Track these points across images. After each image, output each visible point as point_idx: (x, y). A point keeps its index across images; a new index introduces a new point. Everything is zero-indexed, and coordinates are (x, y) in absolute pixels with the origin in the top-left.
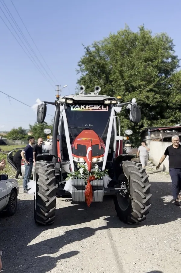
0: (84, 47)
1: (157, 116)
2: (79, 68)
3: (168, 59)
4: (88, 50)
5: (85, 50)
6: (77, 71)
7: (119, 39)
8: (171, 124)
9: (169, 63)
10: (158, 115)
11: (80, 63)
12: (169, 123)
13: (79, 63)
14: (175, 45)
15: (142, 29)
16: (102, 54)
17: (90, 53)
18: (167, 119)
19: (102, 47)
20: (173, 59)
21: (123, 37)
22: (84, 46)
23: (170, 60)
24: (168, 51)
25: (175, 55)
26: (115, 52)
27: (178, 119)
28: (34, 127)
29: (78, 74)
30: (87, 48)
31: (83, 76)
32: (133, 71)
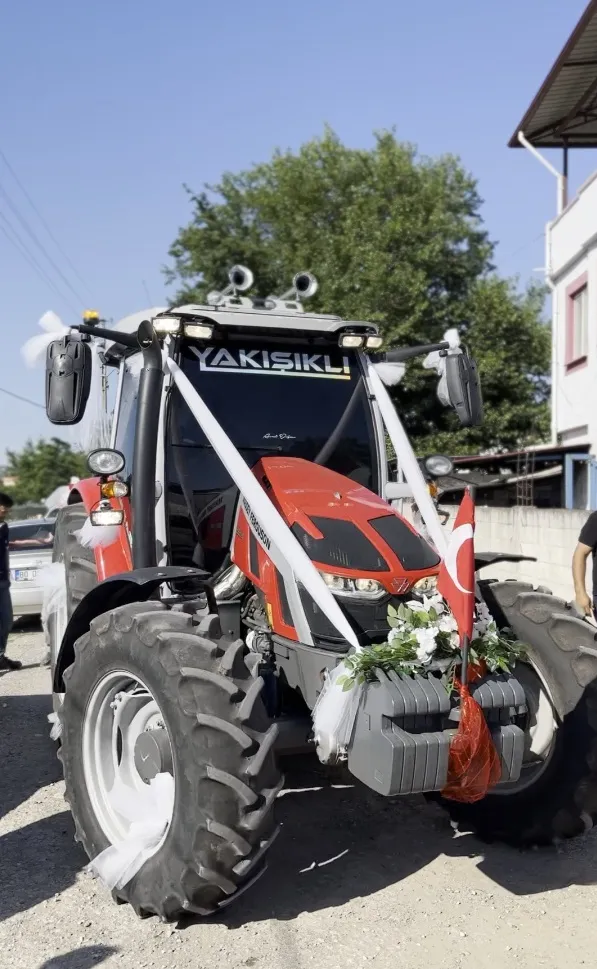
0: (191, 196)
1: (424, 422)
2: (172, 263)
3: (458, 240)
4: (205, 206)
5: (195, 204)
6: (168, 272)
7: (305, 174)
8: (466, 448)
9: (461, 254)
10: (429, 420)
11: (179, 247)
12: (463, 443)
13: (174, 245)
14: (481, 199)
15: (386, 143)
16: (249, 218)
17: (212, 217)
18: (455, 431)
19: (250, 195)
20: (475, 244)
21: (319, 164)
22: (189, 191)
23: (464, 246)
24: (459, 215)
25: (479, 228)
26: (293, 213)
27: (491, 431)
28: (24, 458)
29: (168, 283)
30: (199, 198)
31: (186, 290)
32: (346, 276)
